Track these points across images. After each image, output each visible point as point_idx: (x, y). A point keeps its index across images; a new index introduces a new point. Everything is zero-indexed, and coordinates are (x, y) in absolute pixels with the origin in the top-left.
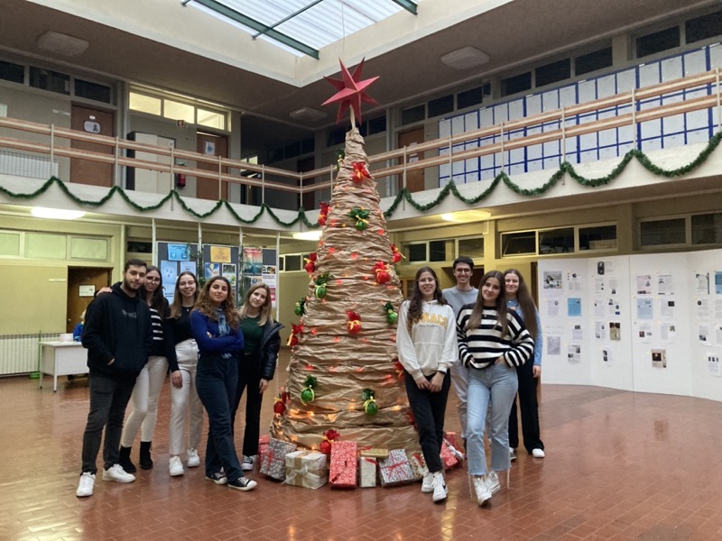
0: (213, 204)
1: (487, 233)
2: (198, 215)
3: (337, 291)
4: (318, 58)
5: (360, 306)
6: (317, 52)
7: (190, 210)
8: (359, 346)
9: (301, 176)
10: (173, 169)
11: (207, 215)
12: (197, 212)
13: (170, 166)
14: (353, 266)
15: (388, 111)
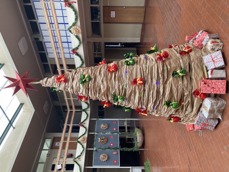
0: (78, 144)
2: (83, 150)
3: (121, 90)
4: (23, 104)
5: (129, 79)
8: (150, 79)
9: (69, 110)
11: (83, 147)
13: (63, 161)
14: (109, 82)
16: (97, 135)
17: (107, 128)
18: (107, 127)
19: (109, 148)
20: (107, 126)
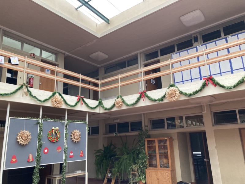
0: (50, 94)
1: (206, 112)
2: (40, 101)
4: (109, 23)
6: (108, 20)
7: (35, 97)
9: (99, 82)
10: (25, 70)
11: (46, 100)
12: (39, 98)
13: (24, 68)
15: (139, 54)
16: (63, 124)
18: (75, 140)
19: (40, 146)
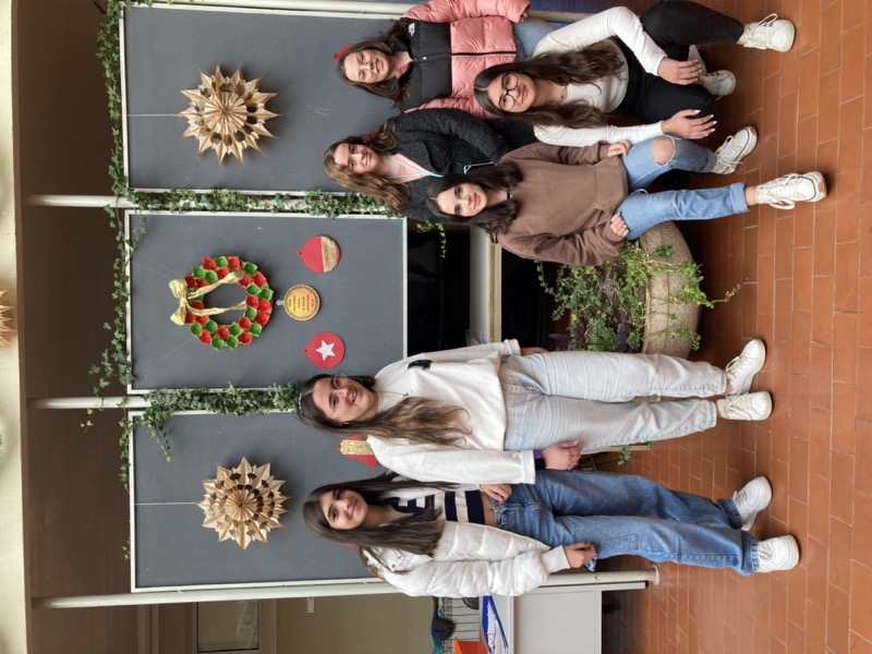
17: (262, 140)
18: (259, 126)
20: (262, 113)
